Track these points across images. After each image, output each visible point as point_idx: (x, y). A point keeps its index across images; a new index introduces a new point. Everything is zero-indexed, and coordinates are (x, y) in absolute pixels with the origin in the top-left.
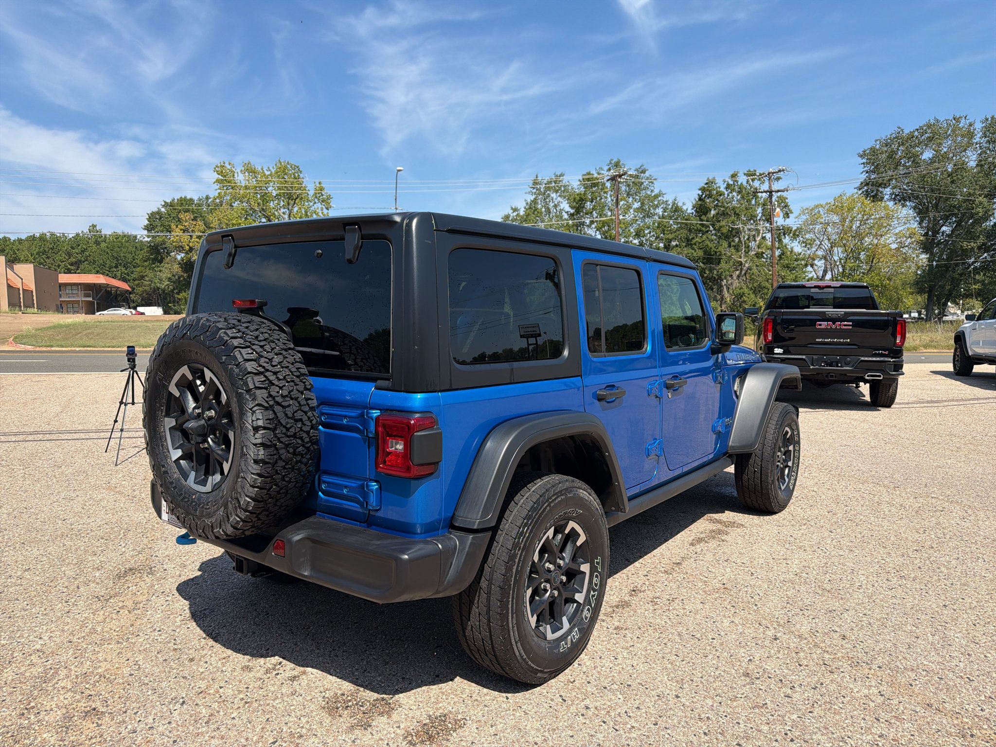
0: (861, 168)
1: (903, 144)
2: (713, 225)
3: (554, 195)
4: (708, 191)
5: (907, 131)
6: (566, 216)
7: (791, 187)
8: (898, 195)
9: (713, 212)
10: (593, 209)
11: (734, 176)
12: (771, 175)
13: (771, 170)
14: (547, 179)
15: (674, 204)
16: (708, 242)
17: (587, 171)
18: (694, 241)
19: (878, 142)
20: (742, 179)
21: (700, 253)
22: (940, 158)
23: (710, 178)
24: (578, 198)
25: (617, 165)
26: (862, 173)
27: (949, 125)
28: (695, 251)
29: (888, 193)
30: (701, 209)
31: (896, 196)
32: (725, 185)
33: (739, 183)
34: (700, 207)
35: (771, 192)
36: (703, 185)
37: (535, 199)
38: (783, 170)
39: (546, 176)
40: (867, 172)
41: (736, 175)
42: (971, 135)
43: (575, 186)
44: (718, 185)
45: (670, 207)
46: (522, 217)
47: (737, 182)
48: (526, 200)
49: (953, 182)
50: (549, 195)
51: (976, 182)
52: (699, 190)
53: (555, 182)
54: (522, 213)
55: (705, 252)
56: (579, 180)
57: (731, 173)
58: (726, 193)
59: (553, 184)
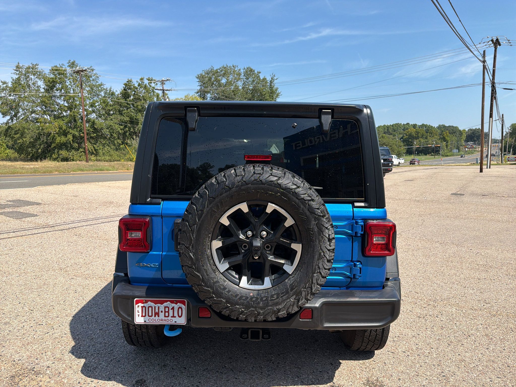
0: (198, 84)
1: (214, 75)
2: (133, 105)
3: (32, 77)
4: (128, 85)
5: (215, 69)
6: (42, 90)
7: (173, 89)
8: (213, 98)
9: (132, 97)
10: (62, 88)
11: (142, 79)
12: (163, 81)
13: (163, 79)
14: (26, 65)
15: (110, 90)
16: (131, 113)
17: (55, 65)
18: (124, 112)
19: (204, 72)
20: (146, 82)
21: (128, 119)
22: (229, 83)
23: (129, 79)
24: (51, 80)
25: (73, 63)
26: (198, 86)
27: (231, 69)
28: (125, 117)
29: (209, 97)
30: (125, 95)
31: (212, 98)
32: (138, 84)
33: (145, 84)
34: (125, 94)
35: (163, 90)
36: (126, 82)
37: (19, 77)
38: (169, 80)
39: (26, 64)
40: (200, 86)
41: (143, 79)
42: (239, 74)
43: (47, 73)
44: (134, 83)
45: (108, 92)
46: (10, 88)
47: (144, 83)
48: (12, 78)
49: (234, 95)
50: (28, 77)
51: (243, 95)
52: (124, 84)
53: (33, 68)
54: (10, 85)
55: (131, 118)
56: (50, 70)
57: (141, 77)
58: (139, 88)
59: (31, 70)
